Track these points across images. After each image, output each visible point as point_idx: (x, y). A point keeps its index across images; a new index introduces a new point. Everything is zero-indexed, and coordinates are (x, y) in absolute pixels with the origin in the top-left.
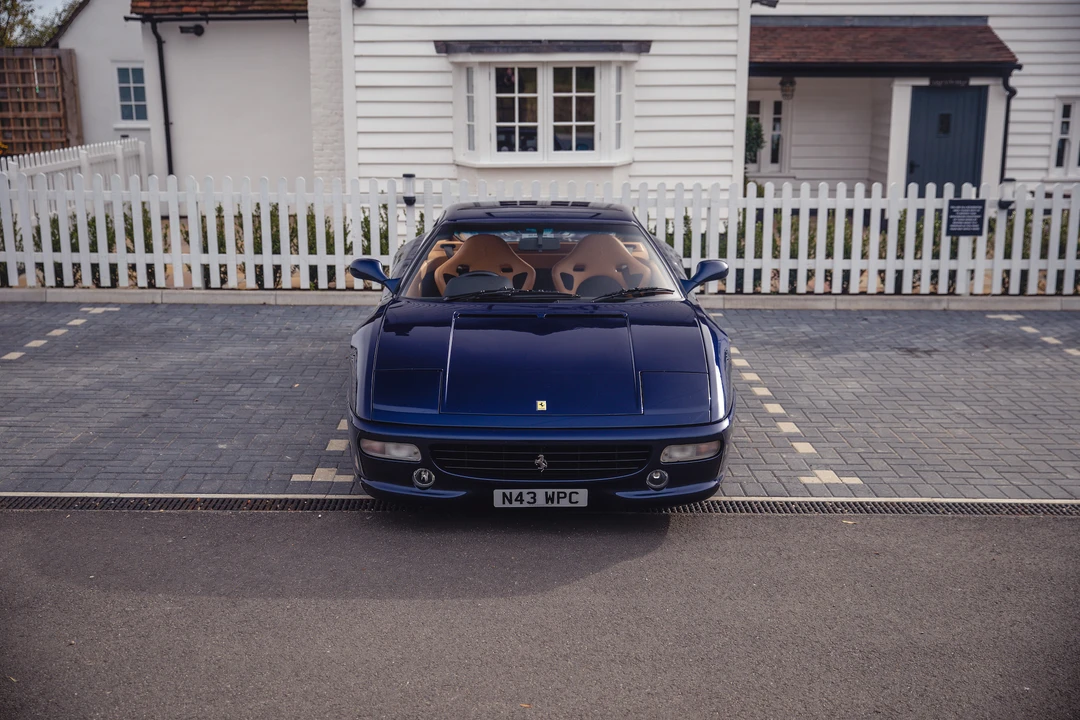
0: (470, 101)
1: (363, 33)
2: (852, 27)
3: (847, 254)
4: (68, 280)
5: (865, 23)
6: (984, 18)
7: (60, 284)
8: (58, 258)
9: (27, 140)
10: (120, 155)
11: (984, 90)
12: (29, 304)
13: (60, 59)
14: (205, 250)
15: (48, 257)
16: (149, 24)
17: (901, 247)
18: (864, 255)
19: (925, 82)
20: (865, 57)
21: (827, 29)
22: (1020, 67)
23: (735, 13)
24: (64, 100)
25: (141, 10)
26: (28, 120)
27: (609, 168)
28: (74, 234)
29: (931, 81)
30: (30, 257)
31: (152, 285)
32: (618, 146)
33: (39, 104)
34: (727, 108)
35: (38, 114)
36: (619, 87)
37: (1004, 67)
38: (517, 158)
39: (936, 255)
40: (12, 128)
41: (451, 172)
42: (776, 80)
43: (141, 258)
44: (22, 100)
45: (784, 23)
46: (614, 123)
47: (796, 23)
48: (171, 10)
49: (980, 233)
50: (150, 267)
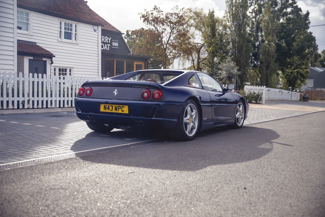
6: (36, 43)
11: (46, 61)
19: (32, 58)
22: (54, 56)
29: (33, 58)
37: (50, 56)
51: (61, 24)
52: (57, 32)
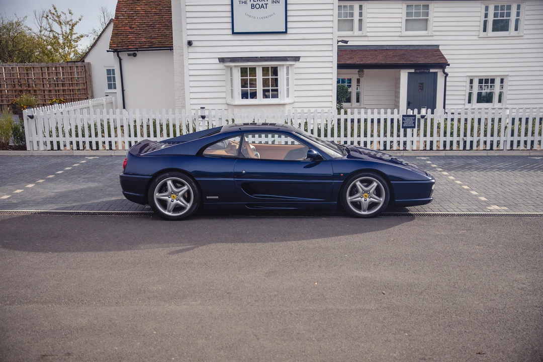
0: (231, 79)
1: (192, 56)
2: (386, 49)
3: (365, 136)
4: (81, 147)
5: (391, 48)
6: (438, 46)
7: (78, 149)
8: (77, 139)
9: (72, 98)
10: (105, 103)
11: (436, 73)
12: (67, 156)
13: (85, 66)
14: (130, 136)
15: (74, 139)
16: (116, 53)
17: (385, 132)
18: (372, 136)
19: (413, 71)
20: (389, 62)
21: (376, 50)
22: (449, 65)
23: (331, 46)
24: (86, 82)
25: (113, 48)
26: (73, 90)
27: (284, 105)
28: (83, 131)
29: (415, 70)
30: (68, 139)
31: (111, 149)
32: (288, 96)
33: (77, 84)
34: (329, 82)
35: (77, 88)
36: (288, 74)
37: (443, 65)
38: (250, 101)
39: (398, 136)
40: (67, 93)
41: (225, 107)
42: (356, 71)
43: (107, 139)
44: (71, 82)
45: (360, 48)
46: (286, 88)
47: (365, 48)
48: (124, 47)
49: (414, 127)
50: (110, 142)
51: (487, 9)
52: (477, 24)
